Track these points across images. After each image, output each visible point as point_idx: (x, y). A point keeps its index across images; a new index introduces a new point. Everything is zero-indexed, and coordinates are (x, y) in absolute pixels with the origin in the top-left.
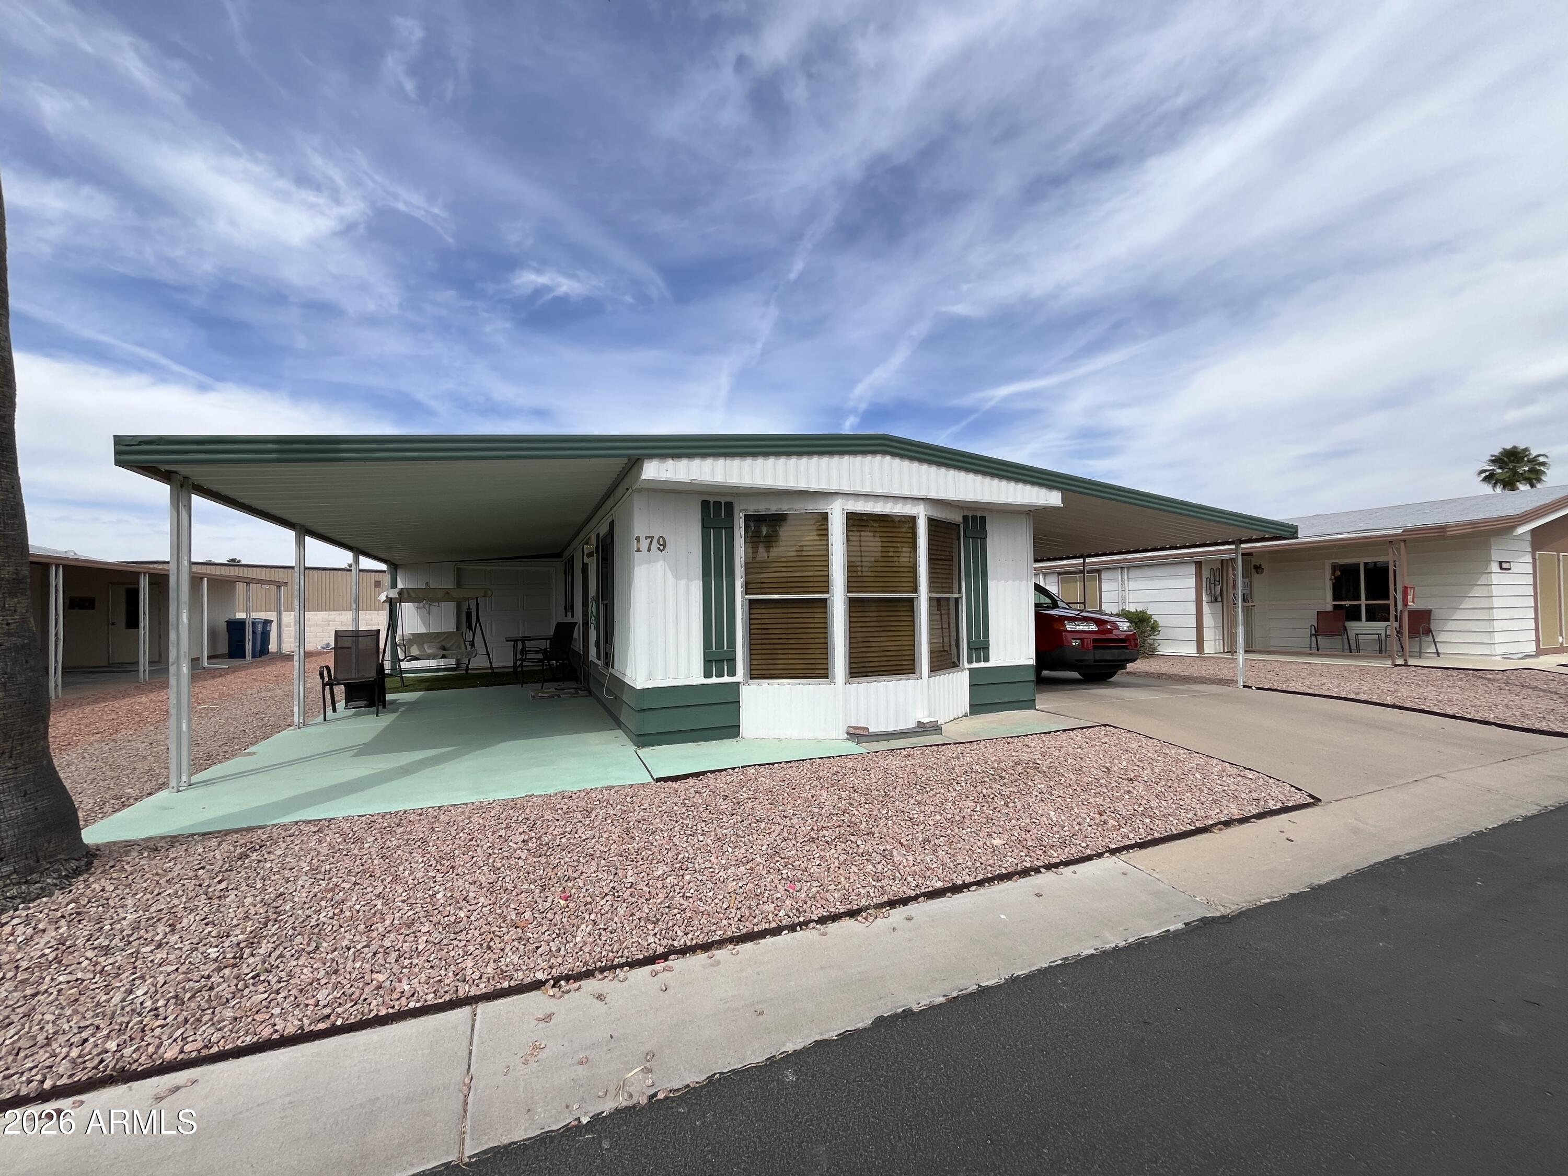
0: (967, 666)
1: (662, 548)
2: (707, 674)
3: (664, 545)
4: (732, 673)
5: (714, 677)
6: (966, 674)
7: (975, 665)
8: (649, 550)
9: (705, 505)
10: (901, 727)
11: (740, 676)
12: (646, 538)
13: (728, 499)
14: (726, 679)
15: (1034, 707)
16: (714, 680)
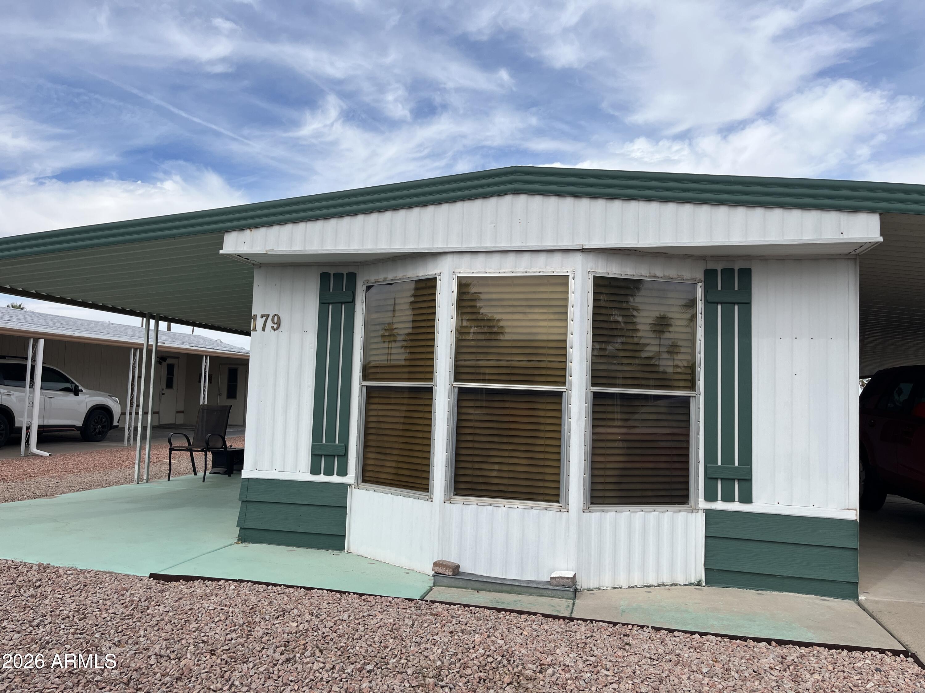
0: (703, 504)
1: (275, 326)
2: (315, 471)
3: (279, 324)
4: (343, 472)
5: (322, 474)
6: (701, 518)
7: (720, 505)
8: (264, 329)
9: (324, 278)
10: (529, 576)
11: (351, 478)
12: (262, 317)
13: (351, 270)
14: (335, 479)
15: (854, 596)
16: (322, 478)
